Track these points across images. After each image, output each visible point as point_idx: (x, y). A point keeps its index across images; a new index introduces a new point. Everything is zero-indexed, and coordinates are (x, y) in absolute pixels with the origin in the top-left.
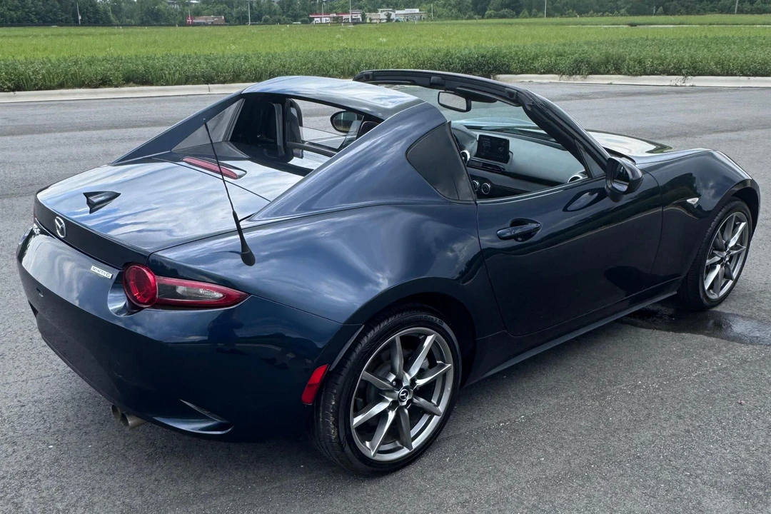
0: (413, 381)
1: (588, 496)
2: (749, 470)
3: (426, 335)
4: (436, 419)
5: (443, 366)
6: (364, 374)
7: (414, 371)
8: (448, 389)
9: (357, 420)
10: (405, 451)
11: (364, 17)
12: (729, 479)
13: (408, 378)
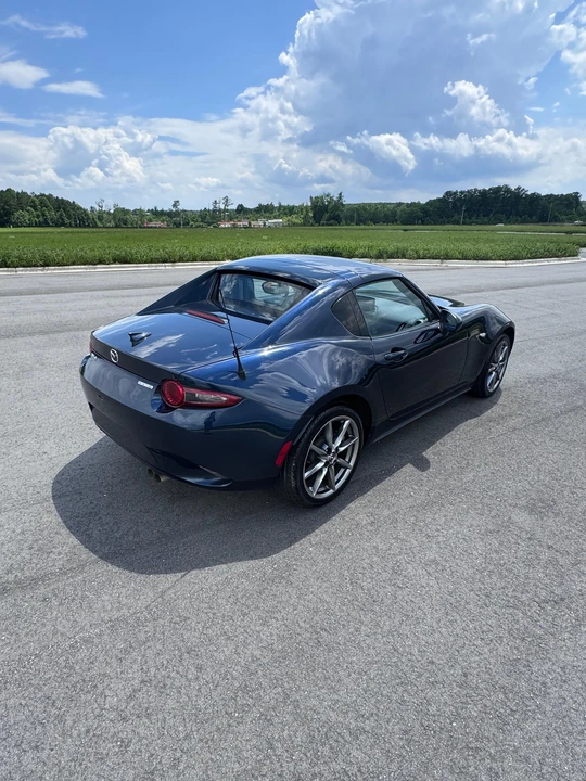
0: (337, 449)
1: (445, 516)
2: (533, 496)
3: (345, 420)
4: (348, 471)
5: (353, 439)
6: (312, 446)
7: (339, 442)
8: (356, 452)
9: (306, 475)
10: (331, 492)
11: (250, 224)
12: (523, 502)
13: (335, 446)
